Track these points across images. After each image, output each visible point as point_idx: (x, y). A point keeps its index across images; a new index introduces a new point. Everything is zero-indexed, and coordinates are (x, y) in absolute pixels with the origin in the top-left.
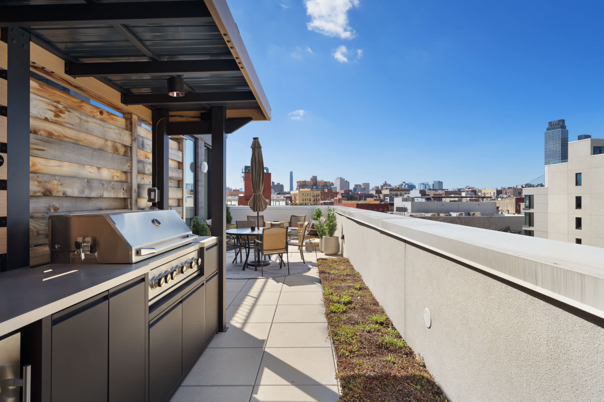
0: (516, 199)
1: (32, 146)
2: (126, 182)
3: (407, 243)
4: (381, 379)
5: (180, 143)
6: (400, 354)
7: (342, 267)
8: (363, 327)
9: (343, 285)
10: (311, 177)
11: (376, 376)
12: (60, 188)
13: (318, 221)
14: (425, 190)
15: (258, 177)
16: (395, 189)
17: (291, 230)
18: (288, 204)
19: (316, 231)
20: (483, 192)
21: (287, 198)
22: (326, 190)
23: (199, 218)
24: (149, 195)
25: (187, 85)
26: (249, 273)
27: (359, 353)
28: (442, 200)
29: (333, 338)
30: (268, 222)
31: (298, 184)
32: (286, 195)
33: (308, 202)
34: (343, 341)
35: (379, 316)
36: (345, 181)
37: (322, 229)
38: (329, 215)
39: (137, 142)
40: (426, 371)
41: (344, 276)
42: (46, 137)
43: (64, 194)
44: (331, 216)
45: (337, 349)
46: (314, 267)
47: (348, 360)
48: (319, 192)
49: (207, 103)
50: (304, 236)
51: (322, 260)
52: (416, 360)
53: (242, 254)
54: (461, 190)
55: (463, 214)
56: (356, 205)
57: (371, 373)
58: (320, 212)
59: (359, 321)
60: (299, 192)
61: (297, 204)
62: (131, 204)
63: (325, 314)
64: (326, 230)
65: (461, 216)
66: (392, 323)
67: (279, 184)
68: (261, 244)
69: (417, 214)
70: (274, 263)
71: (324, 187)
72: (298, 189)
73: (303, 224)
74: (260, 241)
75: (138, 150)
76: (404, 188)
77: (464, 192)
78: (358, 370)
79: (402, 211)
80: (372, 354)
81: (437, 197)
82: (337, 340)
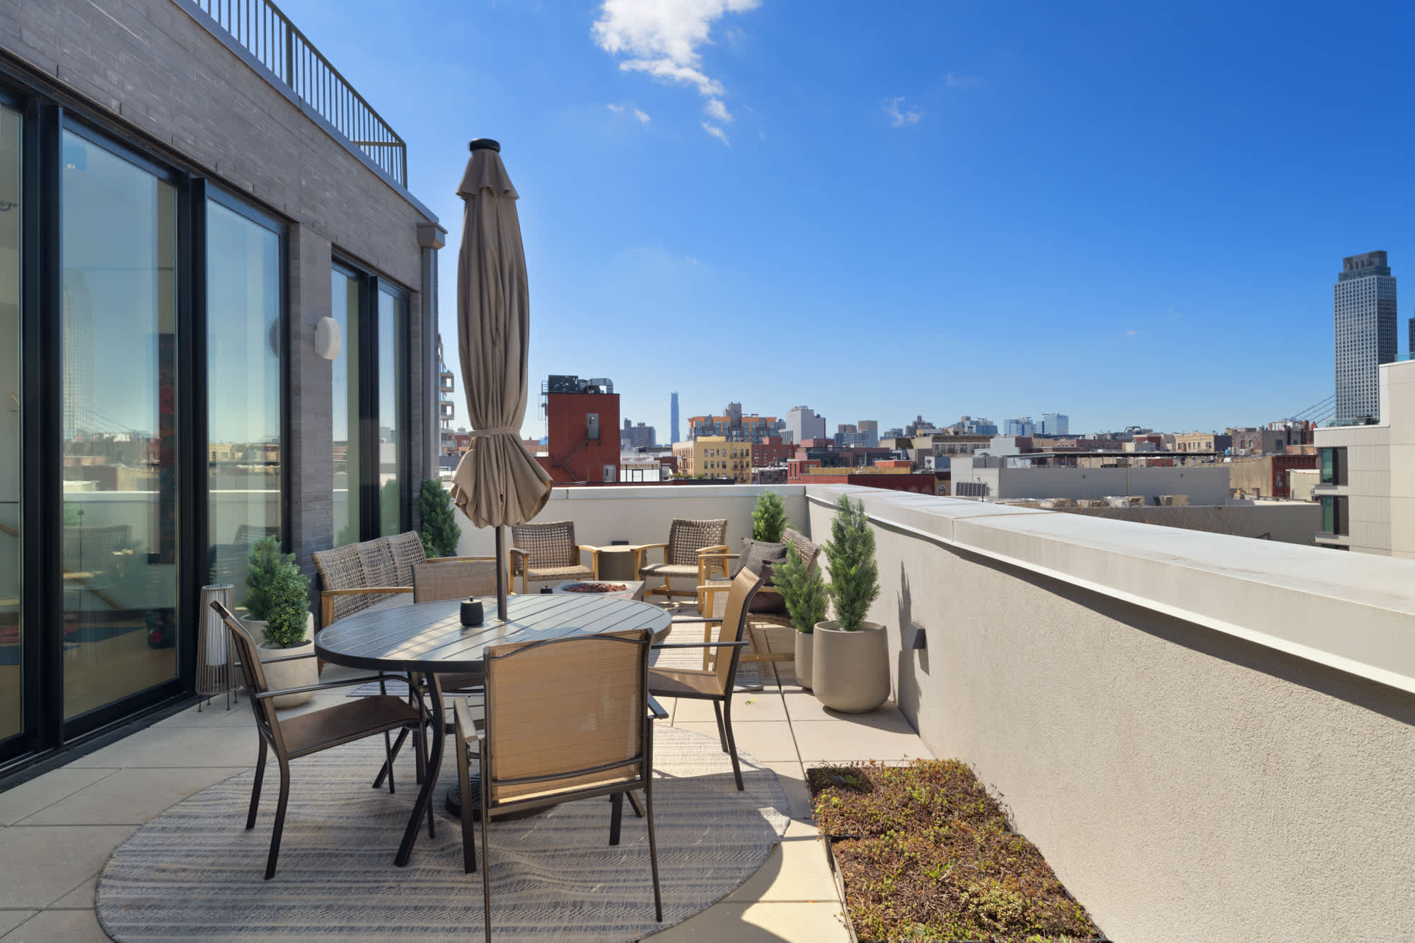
0: (1273, 459)
10: (726, 405)
14: (1026, 436)
16: (947, 434)
20: (1178, 441)
21: (663, 460)
22: (766, 441)
28: (1074, 464)
30: (588, 548)
31: (692, 425)
32: (662, 455)
33: (720, 472)
36: (815, 415)
44: (854, 536)
48: (747, 446)
51: (843, 788)
54: (1119, 437)
55: (1141, 501)
56: (847, 479)
58: (777, 506)
60: (694, 446)
61: (690, 479)
64: (828, 592)
65: (1137, 505)
67: (644, 424)
69: (1015, 500)
71: (761, 433)
72: (693, 438)
76: (968, 433)
77: (1130, 441)
79: (975, 495)
81: (1064, 456)
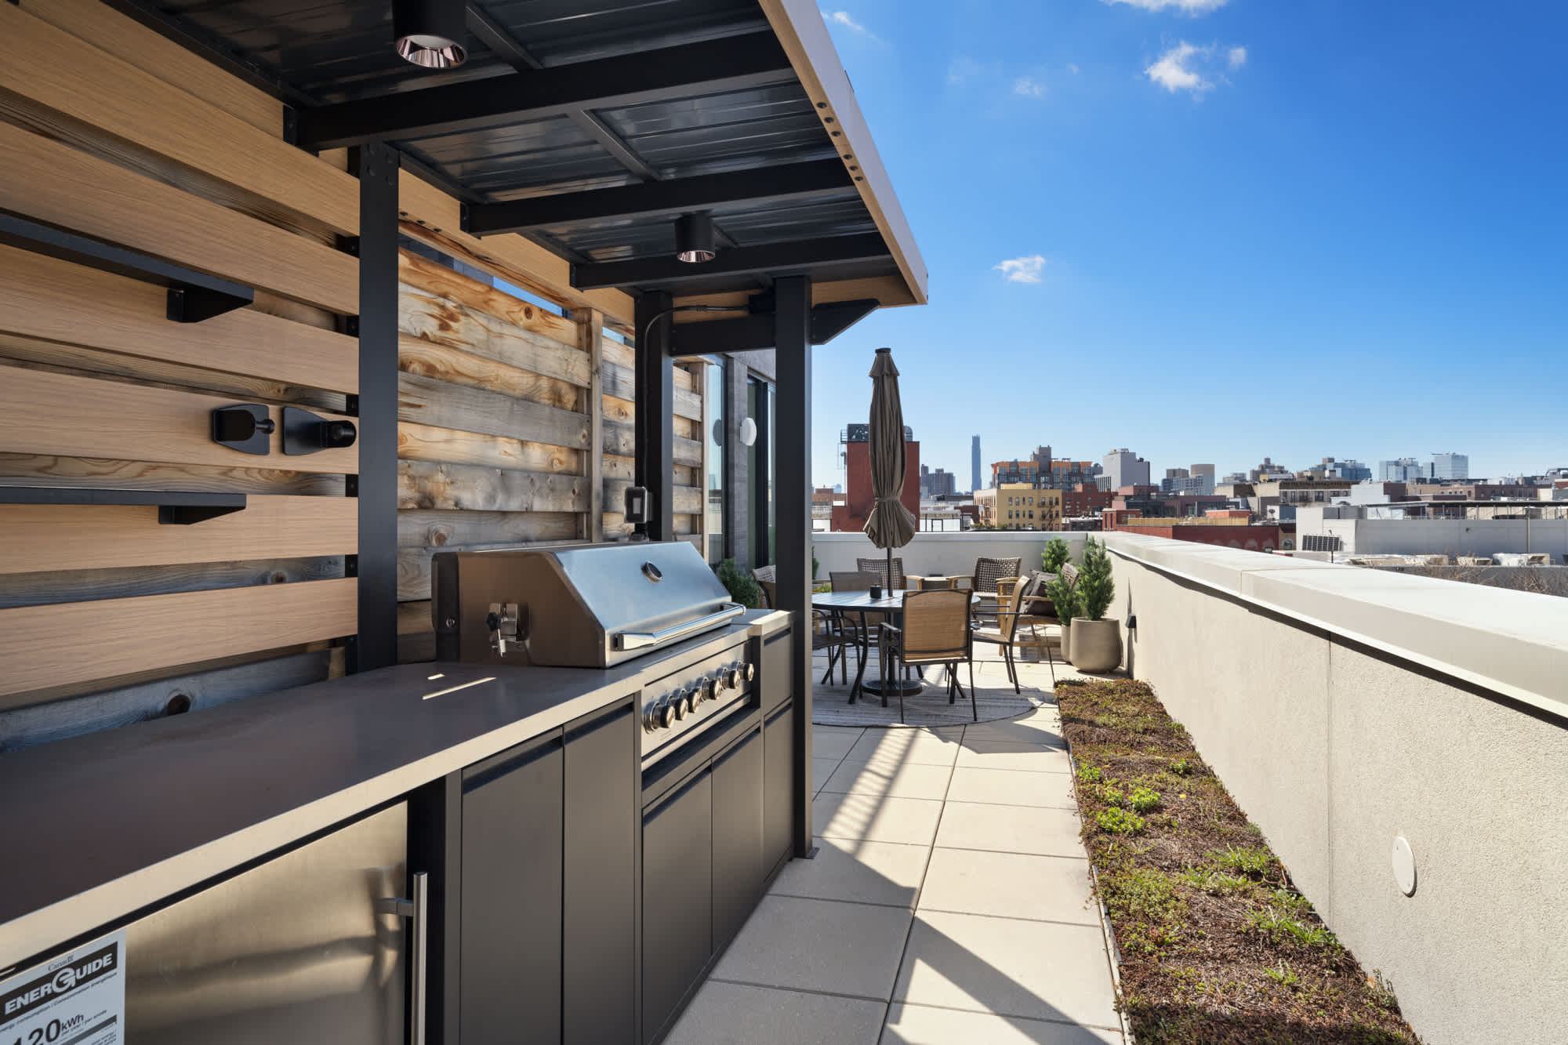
1: (401, 399)
2: (577, 474)
3: (1333, 641)
4: (1255, 1027)
5: (696, 374)
6: (1314, 967)
7: (1131, 709)
8: (1196, 878)
9: (1133, 759)
10: (1035, 449)
11: (1237, 1018)
12: (450, 492)
13: (1056, 576)
14: (1403, 482)
15: (888, 453)
16: (1298, 480)
17: (979, 599)
18: (967, 528)
19: (1051, 604)
21: (964, 509)
22: (1079, 488)
23: (735, 563)
24: (629, 505)
25: (721, 230)
26: (866, 712)
27: (1183, 948)
28: (1464, 514)
29: (1108, 901)
30: (914, 577)
31: (995, 471)
32: (962, 504)
33: (1027, 520)
34: (1135, 911)
35: (1246, 852)
36: (1138, 458)
37: (1068, 597)
38: (1088, 557)
39: (601, 375)
40: (1400, 1024)
41: (1136, 733)
42: (424, 376)
43: (456, 504)
44: (1096, 562)
45: (1120, 931)
46: (1045, 705)
47: (1151, 964)
48: (1057, 493)
49: (766, 273)
50: (1017, 615)
51: (1071, 684)
52: (1369, 988)
53: (847, 660)
54: (1535, 481)
55: (1544, 559)
56: (1171, 530)
57: (1223, 1007)
58: (1063, 548)
59: (1183, 862)
60: (998, 494)
61: (992, 526)
62: (589, 528)
63: (1081, 834)
64: (1081, 600)
65: (1538, 566)
66: (1287, 877)
67: (942, 470)
68: (896, 634)
69: (1378, 556)
70: (934, 689)
71: (1074, 479)
72: (996, 484)
73: (1014, 584)
74: (895, 626)
75: (605, 396)
76: (1329, 478)
77: (1548, 486)
78: (1183, 994)
79: (1325, 550)
80: (1224, 956)
81: (1447, 505)
82: (1119, 908)
